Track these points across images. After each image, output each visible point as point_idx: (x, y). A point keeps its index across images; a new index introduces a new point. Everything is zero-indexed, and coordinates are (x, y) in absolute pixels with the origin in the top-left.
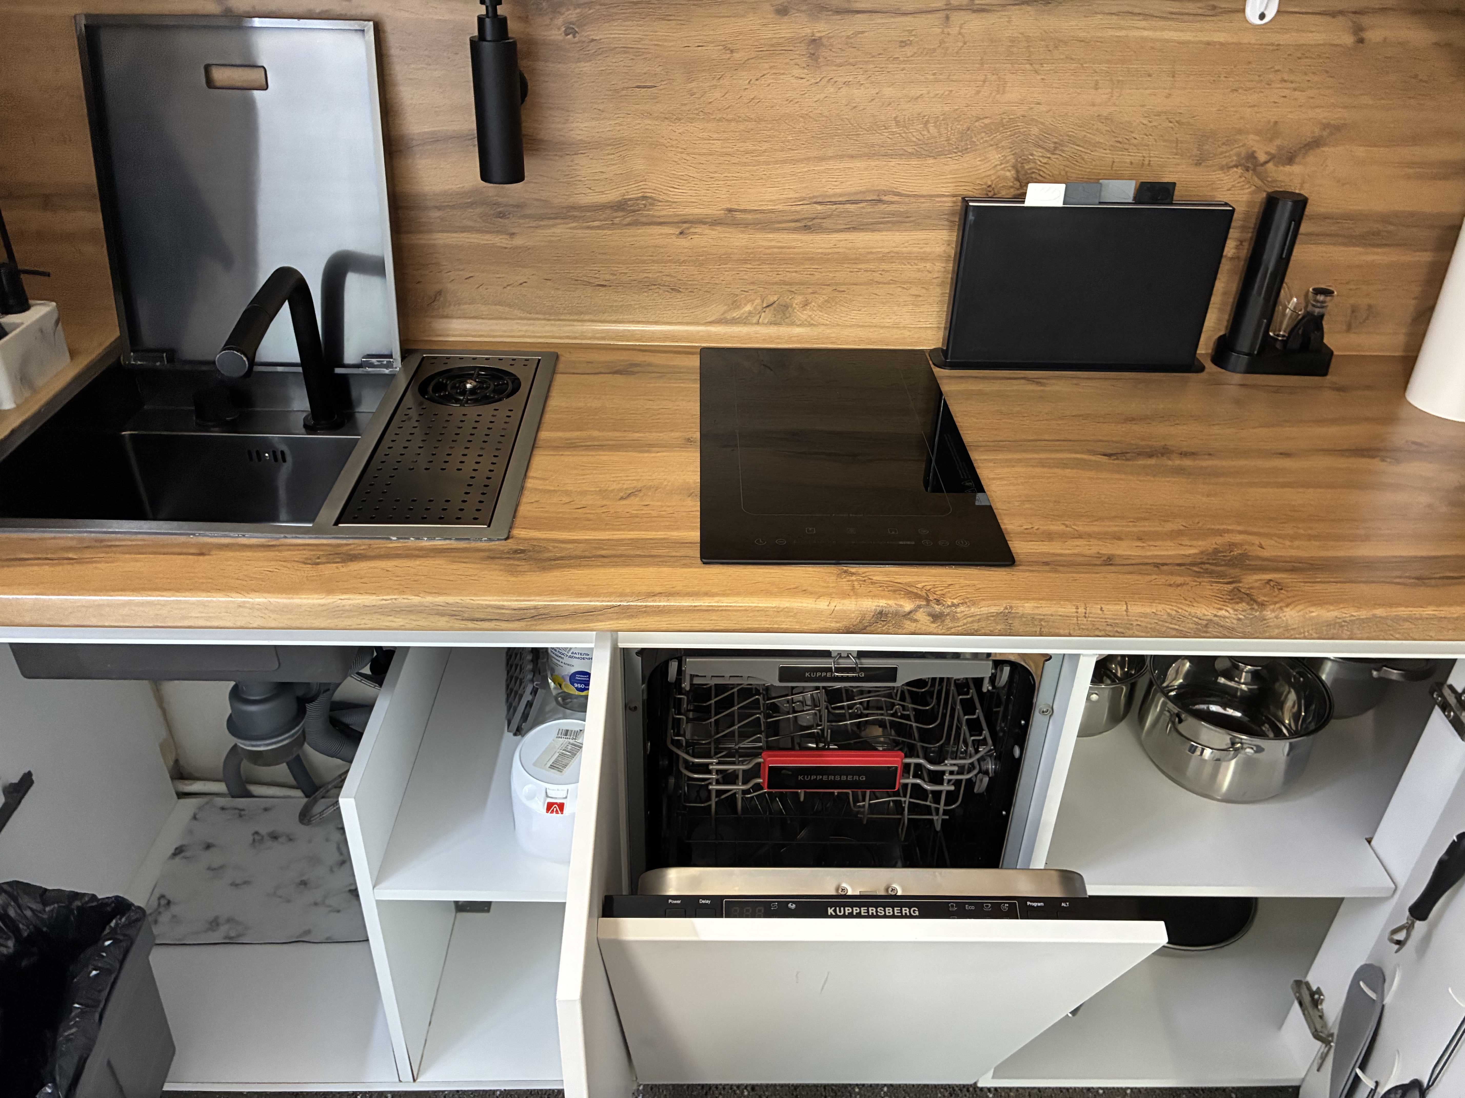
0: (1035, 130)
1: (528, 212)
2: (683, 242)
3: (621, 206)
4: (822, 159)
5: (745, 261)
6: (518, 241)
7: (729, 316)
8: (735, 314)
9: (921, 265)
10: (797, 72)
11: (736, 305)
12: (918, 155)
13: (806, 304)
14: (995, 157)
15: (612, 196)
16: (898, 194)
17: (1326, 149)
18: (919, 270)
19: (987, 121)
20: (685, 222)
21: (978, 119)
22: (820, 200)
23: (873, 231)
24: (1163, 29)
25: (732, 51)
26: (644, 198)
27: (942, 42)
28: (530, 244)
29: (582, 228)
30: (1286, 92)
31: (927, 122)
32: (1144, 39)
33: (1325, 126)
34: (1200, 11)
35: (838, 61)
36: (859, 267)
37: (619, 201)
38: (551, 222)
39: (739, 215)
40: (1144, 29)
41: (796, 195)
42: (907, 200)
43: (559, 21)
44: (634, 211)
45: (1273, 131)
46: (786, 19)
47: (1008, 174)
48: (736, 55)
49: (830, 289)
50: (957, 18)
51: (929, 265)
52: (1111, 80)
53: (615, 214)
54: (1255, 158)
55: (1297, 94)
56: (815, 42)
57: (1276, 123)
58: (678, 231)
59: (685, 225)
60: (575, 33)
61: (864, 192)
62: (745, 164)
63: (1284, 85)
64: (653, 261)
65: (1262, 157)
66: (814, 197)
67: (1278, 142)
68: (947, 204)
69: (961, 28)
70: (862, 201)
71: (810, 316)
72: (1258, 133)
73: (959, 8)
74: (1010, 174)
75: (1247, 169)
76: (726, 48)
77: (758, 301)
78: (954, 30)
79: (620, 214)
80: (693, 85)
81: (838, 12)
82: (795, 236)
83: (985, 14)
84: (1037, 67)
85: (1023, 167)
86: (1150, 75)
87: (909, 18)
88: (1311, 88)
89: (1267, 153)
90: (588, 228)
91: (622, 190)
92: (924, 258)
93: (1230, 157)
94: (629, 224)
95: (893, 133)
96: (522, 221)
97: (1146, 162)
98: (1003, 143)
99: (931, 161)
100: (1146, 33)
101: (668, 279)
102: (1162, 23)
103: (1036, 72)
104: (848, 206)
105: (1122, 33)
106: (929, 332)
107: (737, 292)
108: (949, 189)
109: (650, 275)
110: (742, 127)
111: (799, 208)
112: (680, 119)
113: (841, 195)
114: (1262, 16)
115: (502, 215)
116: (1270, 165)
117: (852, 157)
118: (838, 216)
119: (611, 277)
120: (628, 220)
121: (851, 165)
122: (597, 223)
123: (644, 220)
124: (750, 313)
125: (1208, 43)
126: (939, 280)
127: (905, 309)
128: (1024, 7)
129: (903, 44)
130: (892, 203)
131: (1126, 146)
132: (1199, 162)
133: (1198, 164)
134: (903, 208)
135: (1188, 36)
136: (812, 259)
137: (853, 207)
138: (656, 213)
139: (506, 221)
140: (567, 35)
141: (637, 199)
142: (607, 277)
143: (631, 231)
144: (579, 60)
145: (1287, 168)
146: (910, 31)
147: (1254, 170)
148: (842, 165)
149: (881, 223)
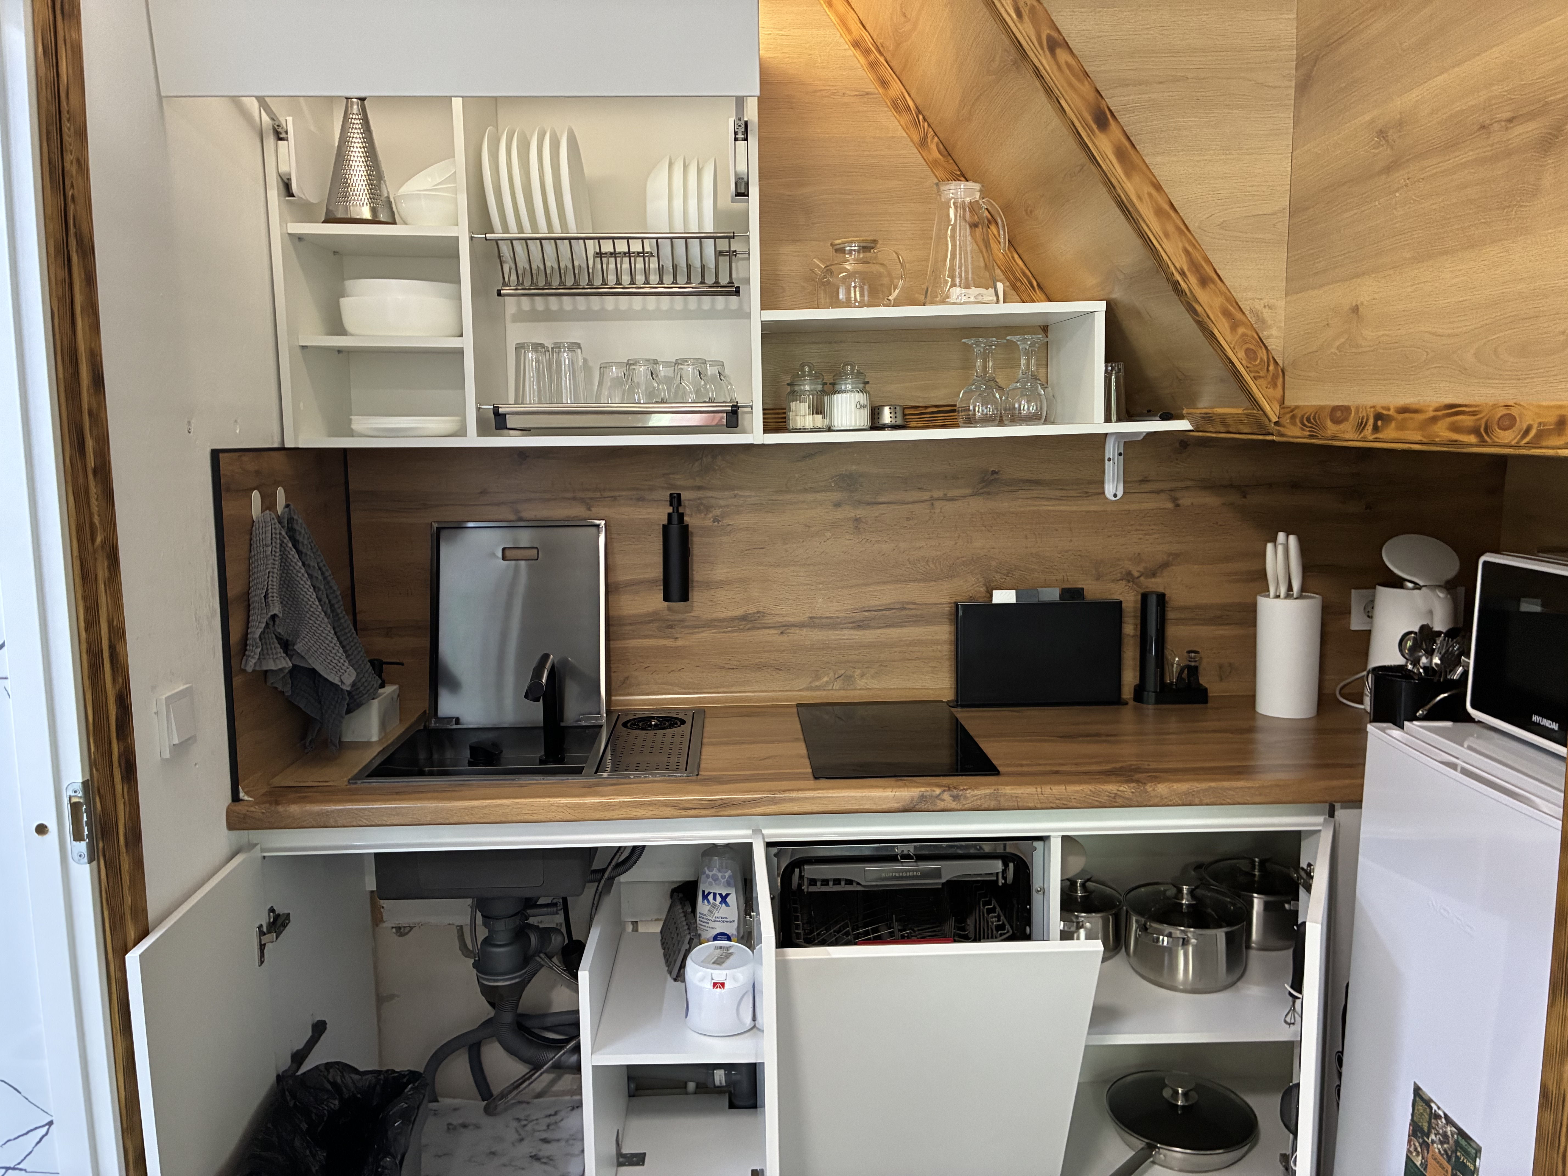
0: (994, 564)
1: (686, 624)
2: (784, 638)
3: (744, 618)
4: (867, 585)
5: (823, 649)
6: (680, 643)
7: (813, 685)
8: (817, 684)
9: (935, 648)
10: (848, 537)
11: (817, 677)
12: (924, 580)
13: (862, 675)
14: (972, 579)
15: (739, 612)
16: (915, 604)
17: (1172, 567)
18: (933, 651)
19: (964, 559)
20: (783, 626)
21: (958, 558)
22: (867, 609)
23: (902, 627)
24: (1059, 505)
25: (809, 527)
26: (758, 612)
27: (931, 517)
28: (687, 643)
29: (720, 633)
30: (1141, 536)
31: (928, 561)
32: (1050, 511)
33: (1169, 555)
34: (1078, 495)
35: (871, 530)
36: (895, 649)
37: (743, 615)
38: (700, 630)
39: (817, 620)
40: (1048, 505)
41: (852, 607)
42: (920, 607)
43: (710, 515)
44: (752, 621)
45: (1138, 558)
46: (840, 509)
47: (982, 589)
48: (812, 529)
49: (878, 664)
50: (937, 504)
51: (939, 647)
52: (1034, 534)
53: (740, 623)
54: (1132, 575)
55: (1147, 537)
56: (857, 520)
57: (1139, 554)
58: (780, 631)
59: (784, 628)
60: (718, 521)
61: (894, 603)
62: (820, 590)
63: (1139, 532)
64: (765, 652)
65: (1136, 574)
66: (864, 607)
67: (1143, 565)
68: (946, 609)
69: (941, 509)
70: (892, 609)
71: (866, 683)
72: (1130, 559)
73: (939, 499)
74: (983, 589)
75: (1129, 581)
76: (806, 526)
77: (832, 674)
78: (938, 511)
79: (744, 623)
80: (787, 546)
81: (869, 504)
82: (852, 632)
83: (954, 502)
84: (989, 528)
85: (990, 585)
86: (1057, 530)
87: (910, 506)
88: (1155, 533)
89: (1138, 571)
90: (724, 632)
91: (745, 608)
92: (935, 642)
93: (1116, 574)
94: (748, 629)
95: (908, 568)
96: (682, 630)
97: (1065, 579)
98: (975, 571)
99: (933, 583)
100: (1050, 508)
101: (774, 662)
102: (1057, 502)
103: (989, 531)
104: (884, 612)
105: (1035, 508)
106: (945, 690)
107: (819, 669)
108: (946, 600)
109: (762, 660)
110: (816, 568)
111: (854, 614)
112: (779, 566)
113: (880, 606)
114: (1115, 496)
115: (671, 627)
116: (1142, 579)
117: (884, 583)
118: (879, 619)
119: (738, 663)
120: (749, 626)
121: (885, 588)
122: (729, 629)
123: (759, 626)
124: (827, 682)
125: (1087, 512)
126: (947, 657)
127: (927, 677)
128: (976, 497)
129: (908, 519)
130: (911, 609)
131: (1052, 570)
132: (1098, 578)
133: (1098, 579)
134: (919, 612)
135: (1075, 508)
136: (864, 646)
137: (887, 613)
138: (766, 622)
139: (673, 630)
140: (714, 522)
141: (754, 613)
142: (735, 663)
143: (751, 633)
144: (721, 536)
145: (1153, 580)
146: (912, 512)
147: (1133, 582)
148: (878, 588)
149: (906, 622)
